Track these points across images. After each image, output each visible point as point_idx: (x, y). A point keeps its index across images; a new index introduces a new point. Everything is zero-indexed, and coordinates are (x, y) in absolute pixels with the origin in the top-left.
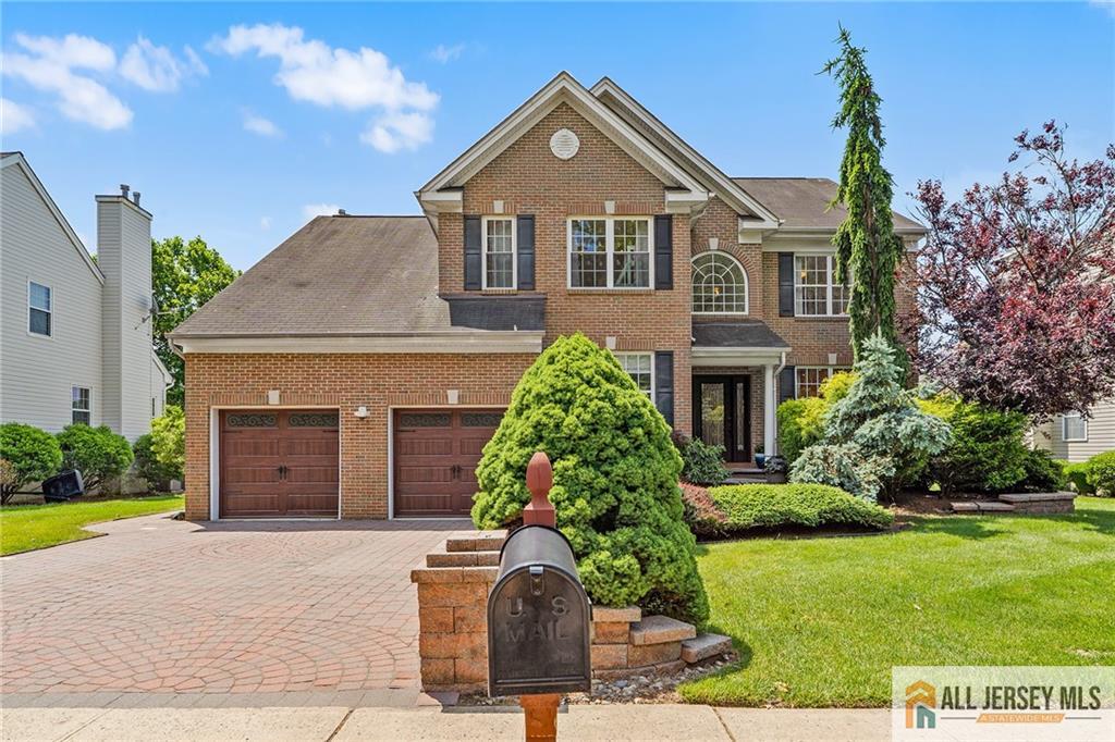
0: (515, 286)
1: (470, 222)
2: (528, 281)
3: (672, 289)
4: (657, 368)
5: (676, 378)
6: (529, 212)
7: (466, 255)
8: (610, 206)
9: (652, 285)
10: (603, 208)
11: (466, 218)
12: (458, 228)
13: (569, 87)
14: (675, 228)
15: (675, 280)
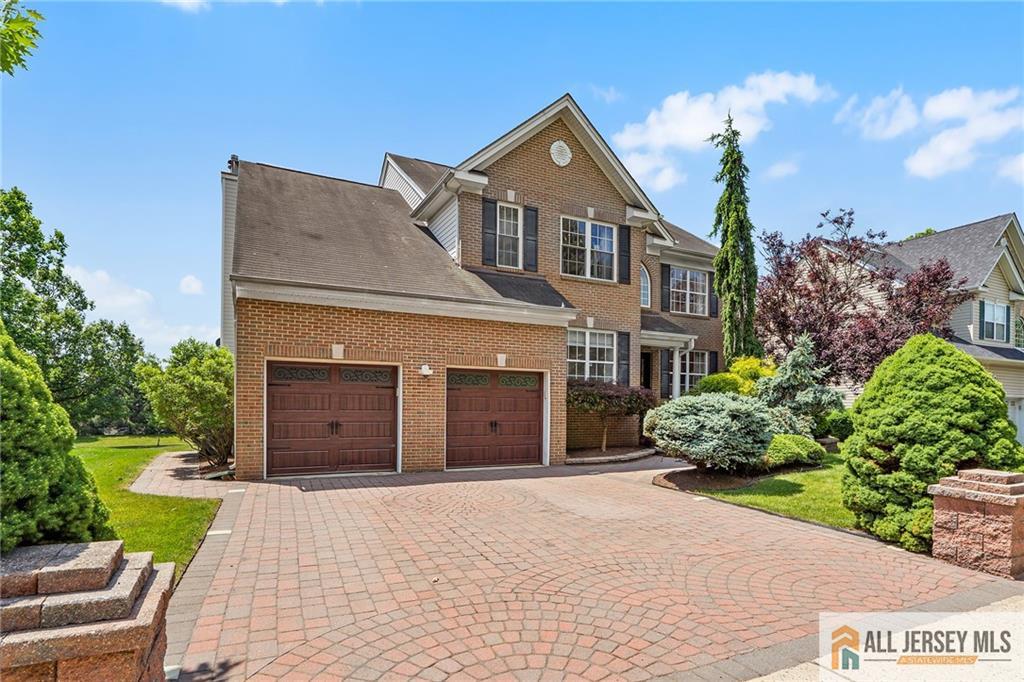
0: (521, 267)
1: (488, 204)
2: (531, 264)
3: (629, 283)
4: (619, 344)
5: (631, 353)
6: (534, 205)
7: (484, 233)
8: (591, 212)
9: (615, 279)
10: (586, 212)
11: (485, 200)
12: (478, 208)
13: (570, 107)
14: (632, 238)
15: (632, 277)
